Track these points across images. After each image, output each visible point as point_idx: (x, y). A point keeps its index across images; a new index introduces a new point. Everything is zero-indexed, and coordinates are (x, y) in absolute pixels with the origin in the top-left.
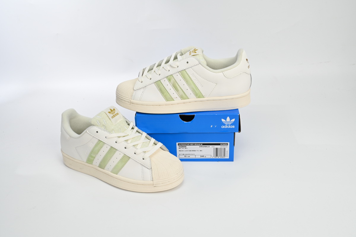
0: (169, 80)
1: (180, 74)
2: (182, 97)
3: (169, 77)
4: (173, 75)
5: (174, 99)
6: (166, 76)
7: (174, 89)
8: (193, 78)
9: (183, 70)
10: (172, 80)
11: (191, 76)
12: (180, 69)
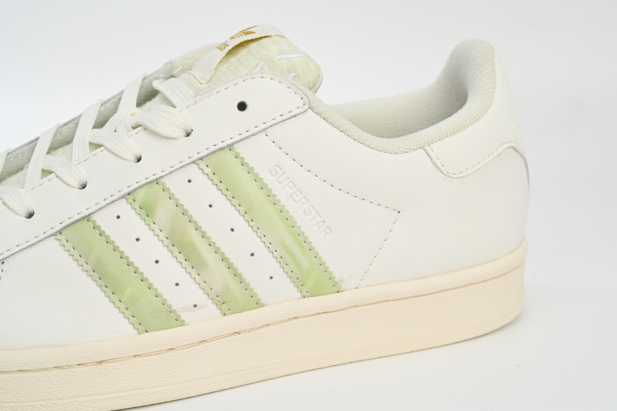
0: (147, 212)
1: (207, 170)
2: (224, 304)
3: (140, 195)
4: (168, 182)
5: (184, 316)
6: (127, 190)
7: (181, 258)
8: (280, 191)
9: (222, 149)
10: (165, 210)
11: (268, 179)
12: (201, 144)
